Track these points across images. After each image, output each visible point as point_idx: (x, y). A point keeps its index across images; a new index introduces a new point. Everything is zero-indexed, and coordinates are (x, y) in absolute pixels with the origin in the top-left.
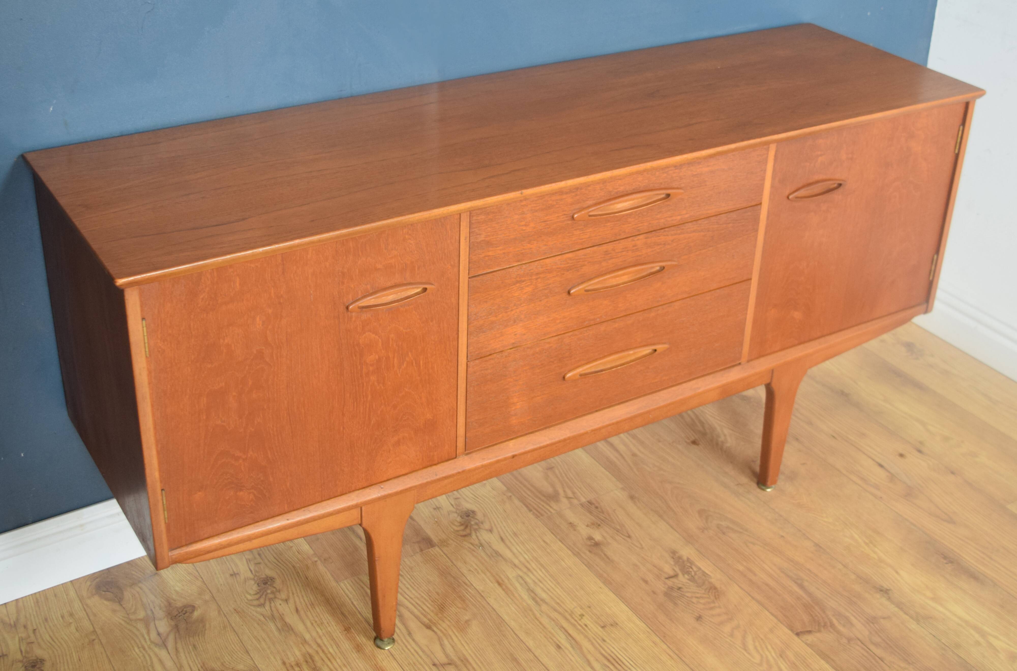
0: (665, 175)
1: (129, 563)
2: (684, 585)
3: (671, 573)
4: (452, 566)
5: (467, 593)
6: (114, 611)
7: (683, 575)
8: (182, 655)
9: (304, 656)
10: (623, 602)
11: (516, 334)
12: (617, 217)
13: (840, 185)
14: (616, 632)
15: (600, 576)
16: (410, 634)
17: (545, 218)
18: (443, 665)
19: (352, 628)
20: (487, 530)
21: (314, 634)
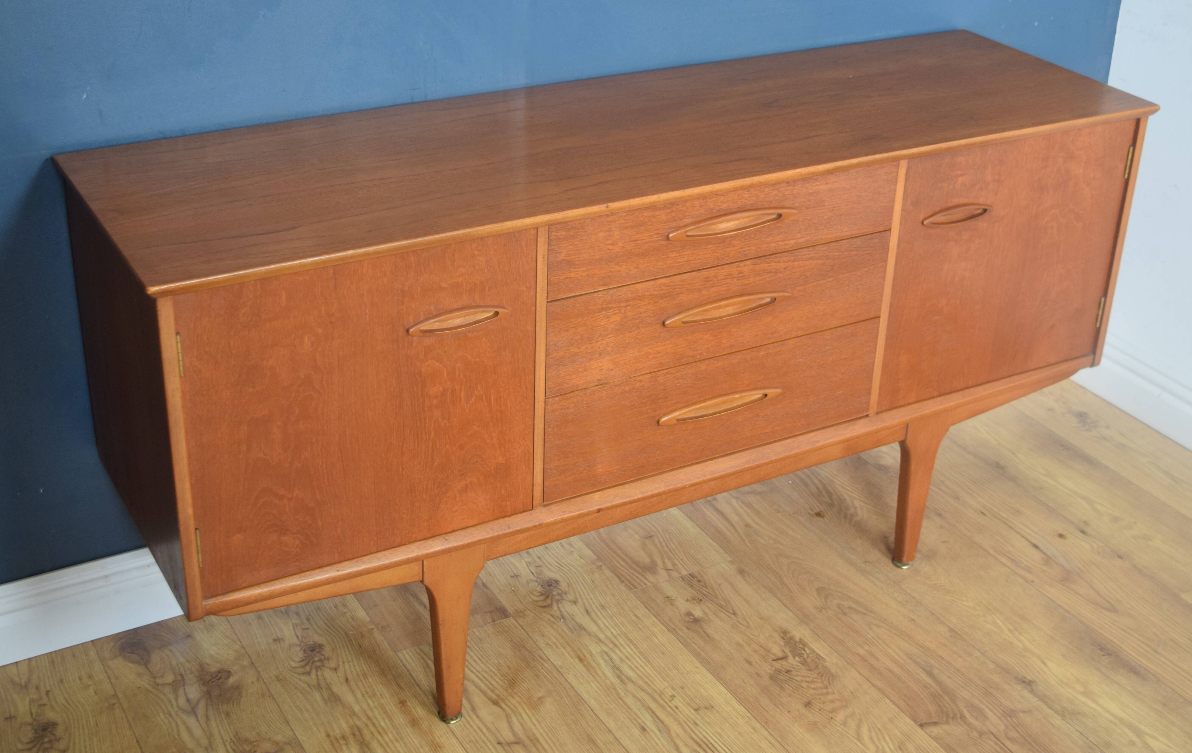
0: (776, 192)
1: (159, 624)
2: (794, 668)
3: (780, 654)
4: (528, 638)
5: (542, 668)
6: (139, 675)
7: (794, 657)
8: (213, 723)
9: (351, 728)
10: (722, 685)
11: (602, 369)
12: (719, 238)
13: (985, 211)
14: (711, 715)
15: (697, 655)
16: (474, 709)
17: (635, 237)
18: (509, 744)
19: (408, 701)
20: (570, 601)
21: (365, 706)
